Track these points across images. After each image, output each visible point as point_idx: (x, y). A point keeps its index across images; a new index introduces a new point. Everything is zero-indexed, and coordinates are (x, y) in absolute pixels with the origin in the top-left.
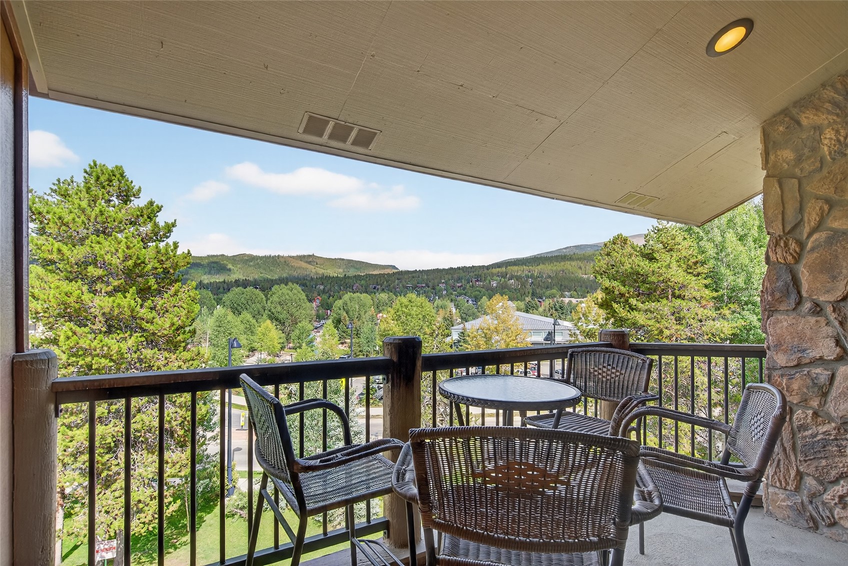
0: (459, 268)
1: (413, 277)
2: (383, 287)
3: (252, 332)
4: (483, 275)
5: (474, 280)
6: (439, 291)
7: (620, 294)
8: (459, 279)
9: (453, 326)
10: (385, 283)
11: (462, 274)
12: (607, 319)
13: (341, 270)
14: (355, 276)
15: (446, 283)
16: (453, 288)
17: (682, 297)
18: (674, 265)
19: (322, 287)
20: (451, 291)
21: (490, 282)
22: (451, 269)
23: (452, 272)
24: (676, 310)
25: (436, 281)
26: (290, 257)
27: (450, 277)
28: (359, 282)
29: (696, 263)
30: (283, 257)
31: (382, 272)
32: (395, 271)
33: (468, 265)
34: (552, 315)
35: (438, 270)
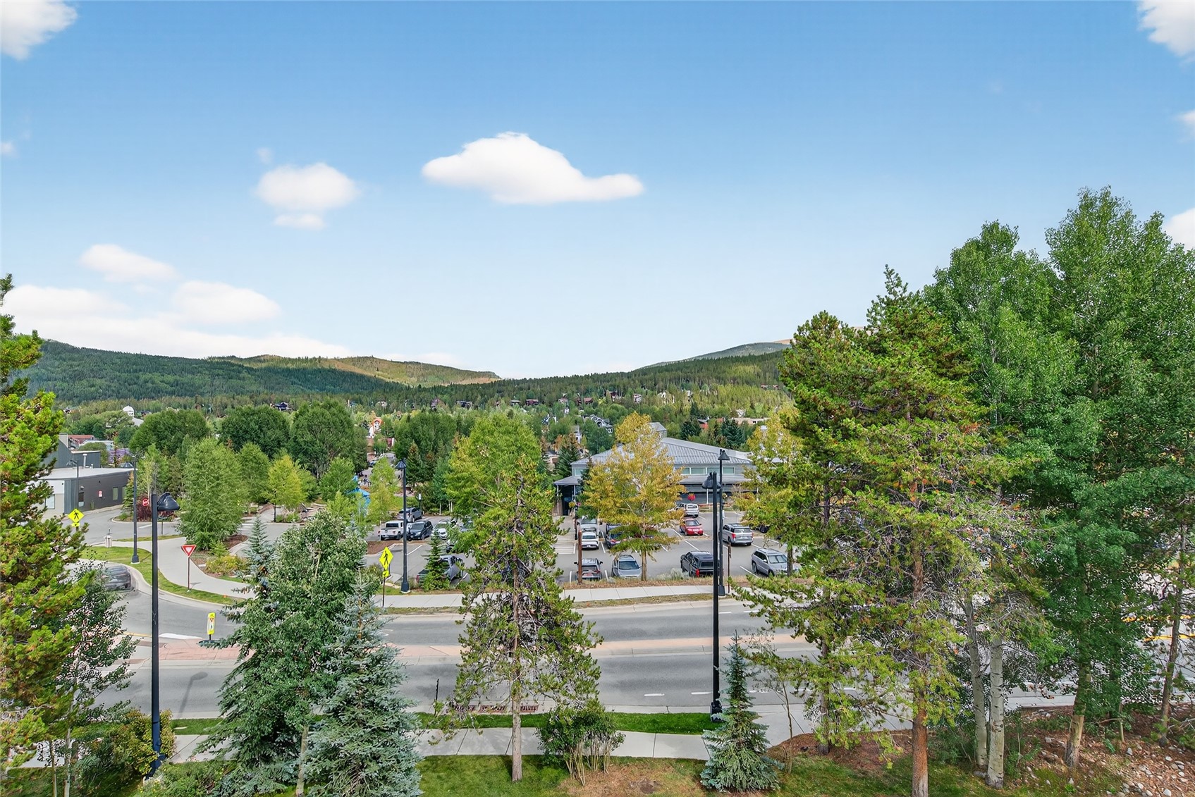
0: (587, 377)
1: (521, 389)
2: (476, 404)
3: (261, 474)
4: (622, 386)
5: (609, 392)
6: (559, 409)
7: (826, 410)
8: (587, 392)
9: (576, 460)
10: (480, 397)
11: (591, 385)
12: (805, 453)
13: (414, 379)
14: (434, 388)
15: (568, 397)
16: (578, 403)
17: (929, 415)
18: (917, 361)
19: (384, 404)
20: (576, 409)
21: (632, 397)
22: (576, 377)
23: (576, 381)
24: (920, 437)
25: (554, 395)
26: (338, 360)
27: (574, 389)
28: (439, 396)
29: (951, 357)
30: (326, 360)
31: (475, 381)
32: (493, 380)
33: (600, 372)
34: (718, 442)
35: (556, 379)
